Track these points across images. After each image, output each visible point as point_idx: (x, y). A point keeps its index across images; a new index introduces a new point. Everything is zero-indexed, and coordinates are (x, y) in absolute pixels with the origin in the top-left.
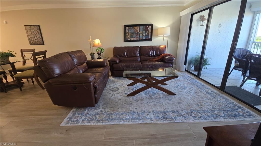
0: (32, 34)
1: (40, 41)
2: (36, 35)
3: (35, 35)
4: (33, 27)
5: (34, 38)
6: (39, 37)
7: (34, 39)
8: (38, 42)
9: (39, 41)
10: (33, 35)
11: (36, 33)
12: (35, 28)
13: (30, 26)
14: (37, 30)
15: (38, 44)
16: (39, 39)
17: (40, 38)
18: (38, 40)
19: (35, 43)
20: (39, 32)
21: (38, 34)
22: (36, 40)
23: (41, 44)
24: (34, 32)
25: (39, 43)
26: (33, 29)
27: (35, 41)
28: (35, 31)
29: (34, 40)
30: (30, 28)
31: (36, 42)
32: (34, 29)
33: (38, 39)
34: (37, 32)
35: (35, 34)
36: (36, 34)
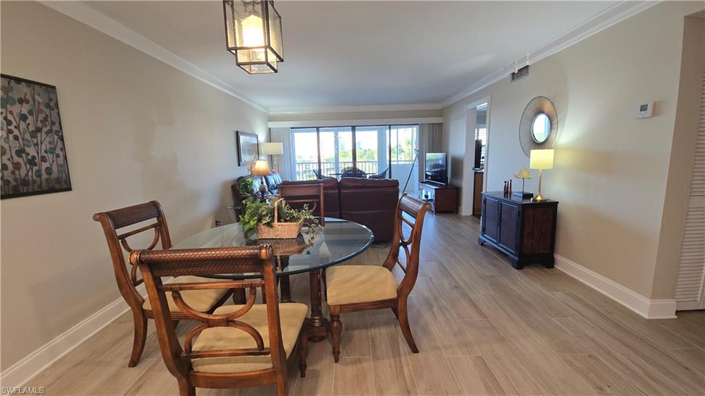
0: (10, 132)
1: (55, 168)
2: (34, 134)
3: (27, 136)
4: (24, 88)
5: (20, 153)
6: (52, 151)
7: (16, 159)
8: (45, 176)
9: (49, 170)
10: (16, 138)
11: (39, 125)
12: (37, 97)
14: (47, 111)
15: (40, 186)
16: (50, 157)
17: (58, 156)
18: (45, 165)
19: (25, 182)
20: (53, 123)
21: (47, 133)
22: (32, 162)
23: (58, 187)
24: (24, 118)
25: (47, 180)
26: (21, 101)
27: (23, 172)
28: (31, 112)
29: (17, 166)
30: (7, 91)
31: (32, 175)
32: (27, 102)
33: (44, 159)
34: (46, 119)
35: (32, 128)
36: (39, 130)
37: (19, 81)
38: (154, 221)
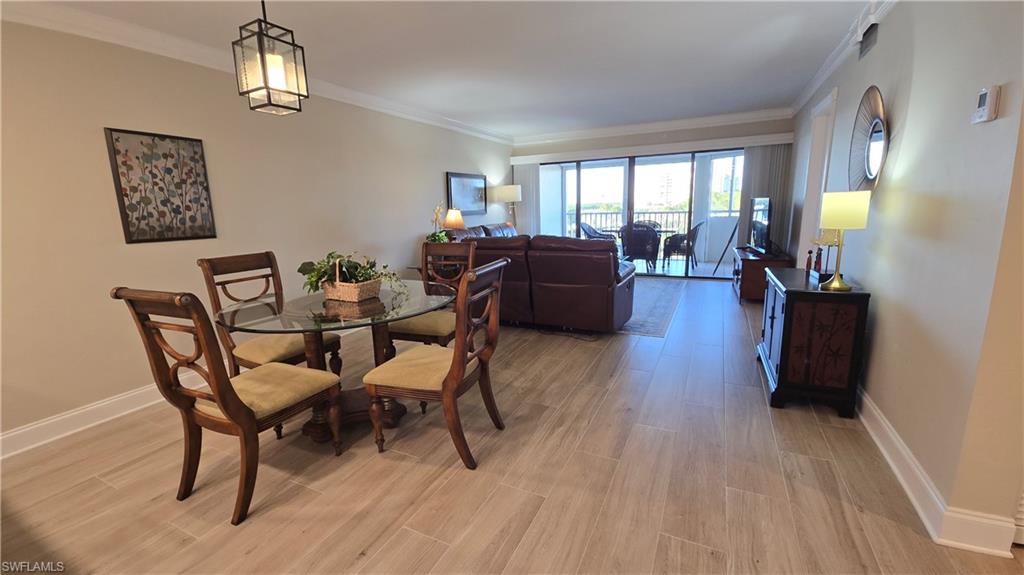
0: (156, 184)
1: (199, 217)
2: (178, 186)
3: (172, 188)
4: (168, 145)
5: (165, 203)
6: (197, 200)
7: (161, 208)
8: (188, 223)
9: (193, 219)
10: (161, 189)
11: (184, 177)
12: (182, 152)
13: (148, 140)
14: (192, 164)
15: (184, 232)
16: (194, 206)
17: (202, 205)
18: (189, 214)
19: (170, 228)
20: (198, 175)
21: (193, 184)
22: (177, 211)
23: (201, 234)
24: (169, 171)
25: (191, 227)
26: (165, 156)
27: (168, 219)
28: (175, 166)
29: (162, 214)
30: (151, 147)
31: (176, 223)
32: (172, 156)
33: (188, 208)
34: (191, 171)
35: (177, 180)
36: (184, 182)
37: (163, 137)
38: (268, 271)
